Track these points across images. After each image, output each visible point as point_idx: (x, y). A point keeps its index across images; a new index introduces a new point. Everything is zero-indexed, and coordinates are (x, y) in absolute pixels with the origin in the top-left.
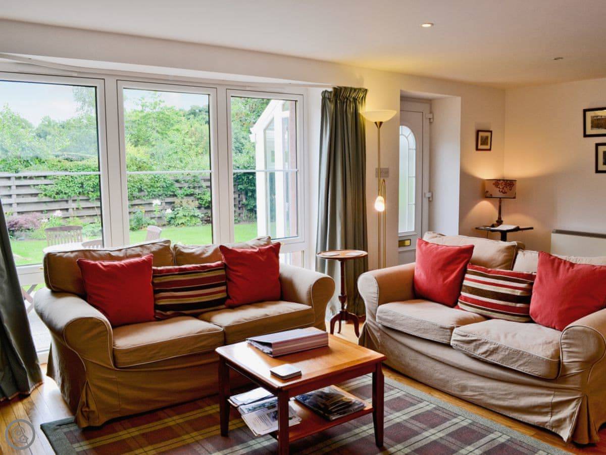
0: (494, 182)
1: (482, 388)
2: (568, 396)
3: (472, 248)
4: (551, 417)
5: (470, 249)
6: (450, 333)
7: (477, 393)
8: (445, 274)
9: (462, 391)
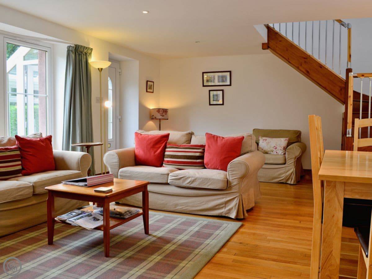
0: (157, 110)
1: (187, 203)
2: (231, 196)
3: (169, 134)
4: (225, 209)
5: (167, 136)
6: (167, 177)
7: (184, 206)
8: (155, 149)
9: (175, 207)
